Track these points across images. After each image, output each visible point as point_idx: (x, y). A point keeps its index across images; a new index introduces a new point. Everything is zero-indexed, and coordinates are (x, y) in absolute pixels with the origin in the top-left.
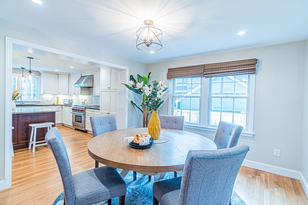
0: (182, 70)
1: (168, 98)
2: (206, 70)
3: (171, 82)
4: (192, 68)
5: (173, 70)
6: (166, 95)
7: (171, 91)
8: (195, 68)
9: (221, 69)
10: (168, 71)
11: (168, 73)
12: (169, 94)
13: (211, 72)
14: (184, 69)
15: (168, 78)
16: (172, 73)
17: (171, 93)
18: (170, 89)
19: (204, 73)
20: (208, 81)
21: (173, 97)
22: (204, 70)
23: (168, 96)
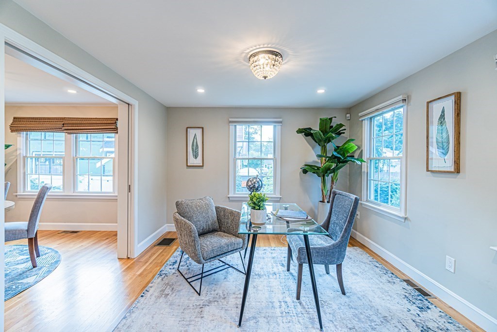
0: (35, 121)
1: (17, 160)
2: (66, 125)
3: (20, 137)
4: (49, 120)
5: (21, 120)
6: (13, 156)
7: (20, 149)
8: (53, 120)
9: (83, 125)
10: (14, 121)
11: (13, 123)
12: (18, 153)
13: (71, 128)
14: (38, 120)
15: (12, 131)
16: (19, 125)
17: (21, 151)
18: (18, 146)
19: (63, 128)
20: (72, 137)
21: (25, 158)
22: (63, 124)
23: (17, 156)
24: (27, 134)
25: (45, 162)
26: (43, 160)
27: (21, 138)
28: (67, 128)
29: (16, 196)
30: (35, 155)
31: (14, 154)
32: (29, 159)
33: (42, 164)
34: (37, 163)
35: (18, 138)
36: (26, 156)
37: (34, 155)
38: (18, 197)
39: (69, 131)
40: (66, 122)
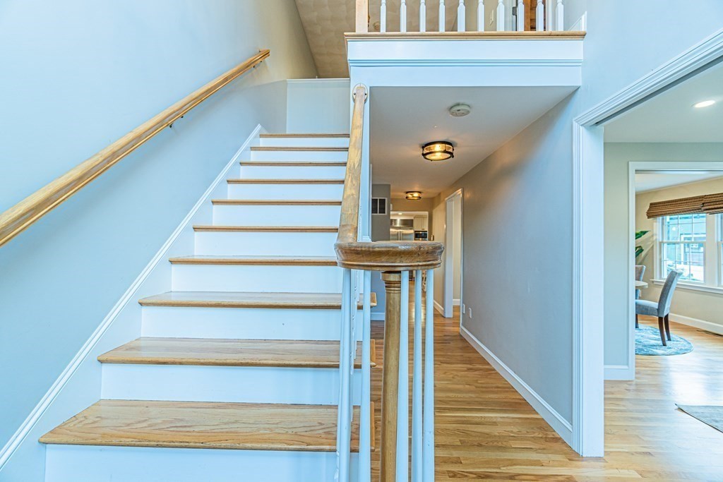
0: (671, 205)
1: (653, 245)
2: (707, 204)
3: (657, 222)
4: (685, 201)
5: (657, 205)
6: (650, 241)
7: (656, 235)
8: (690, 201)
10: (650, 207)
11: (649, 209)
12: (654, 239)
13: (715, 206)
14: (674, 203)
15: (649, 217)
16: (656, 210)
17: (658, 238)
18: (655, 232)
19: (703, 208)
20: (716, 219)
21: (661, 243)
22: (703, 204)
23: (653, 242)
24: (663, 219)
25: (699, 248)
26: (695, 246)
27: (658, 224)
28: (707, 207)
29: (653, 282)
30: (685, 239)
31: (651, 239)
32: (665, 245)
33: (694, 251)
34: (687, 250)
35: (655, 224)
36: (662, 242)
37: (682, 240)
38: (655, 283)
39: (711, 211)
40: (708, 200)
